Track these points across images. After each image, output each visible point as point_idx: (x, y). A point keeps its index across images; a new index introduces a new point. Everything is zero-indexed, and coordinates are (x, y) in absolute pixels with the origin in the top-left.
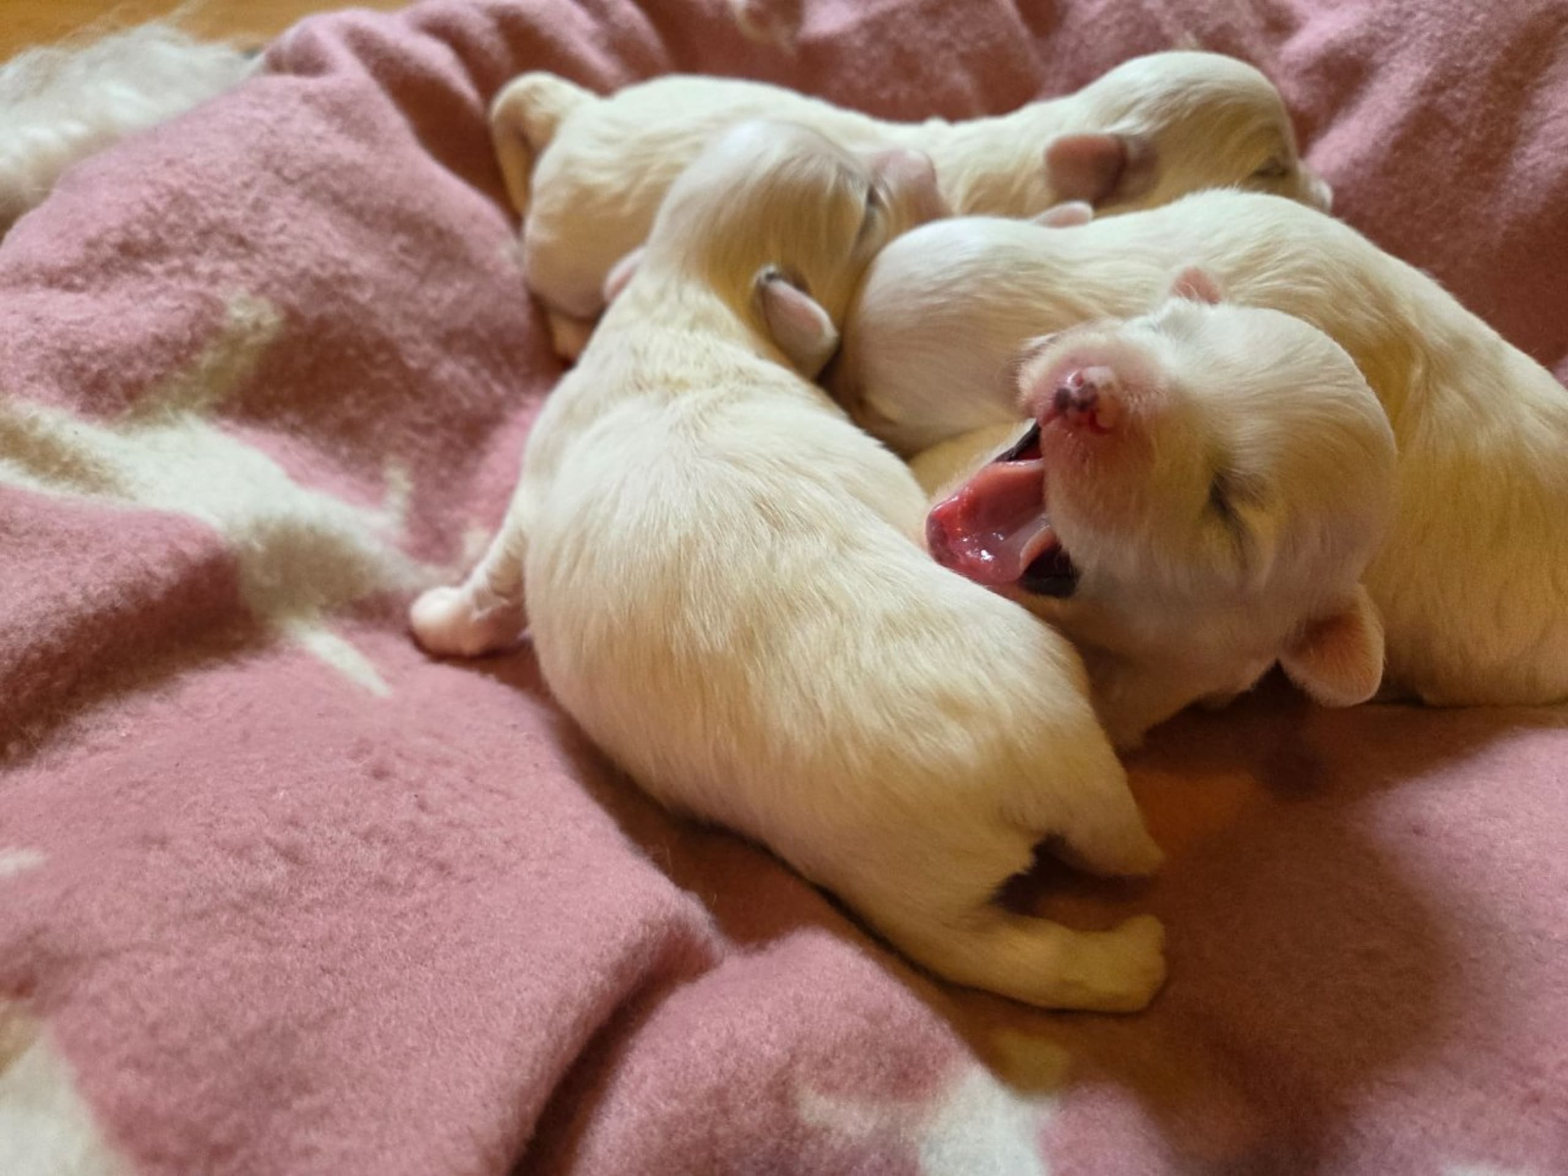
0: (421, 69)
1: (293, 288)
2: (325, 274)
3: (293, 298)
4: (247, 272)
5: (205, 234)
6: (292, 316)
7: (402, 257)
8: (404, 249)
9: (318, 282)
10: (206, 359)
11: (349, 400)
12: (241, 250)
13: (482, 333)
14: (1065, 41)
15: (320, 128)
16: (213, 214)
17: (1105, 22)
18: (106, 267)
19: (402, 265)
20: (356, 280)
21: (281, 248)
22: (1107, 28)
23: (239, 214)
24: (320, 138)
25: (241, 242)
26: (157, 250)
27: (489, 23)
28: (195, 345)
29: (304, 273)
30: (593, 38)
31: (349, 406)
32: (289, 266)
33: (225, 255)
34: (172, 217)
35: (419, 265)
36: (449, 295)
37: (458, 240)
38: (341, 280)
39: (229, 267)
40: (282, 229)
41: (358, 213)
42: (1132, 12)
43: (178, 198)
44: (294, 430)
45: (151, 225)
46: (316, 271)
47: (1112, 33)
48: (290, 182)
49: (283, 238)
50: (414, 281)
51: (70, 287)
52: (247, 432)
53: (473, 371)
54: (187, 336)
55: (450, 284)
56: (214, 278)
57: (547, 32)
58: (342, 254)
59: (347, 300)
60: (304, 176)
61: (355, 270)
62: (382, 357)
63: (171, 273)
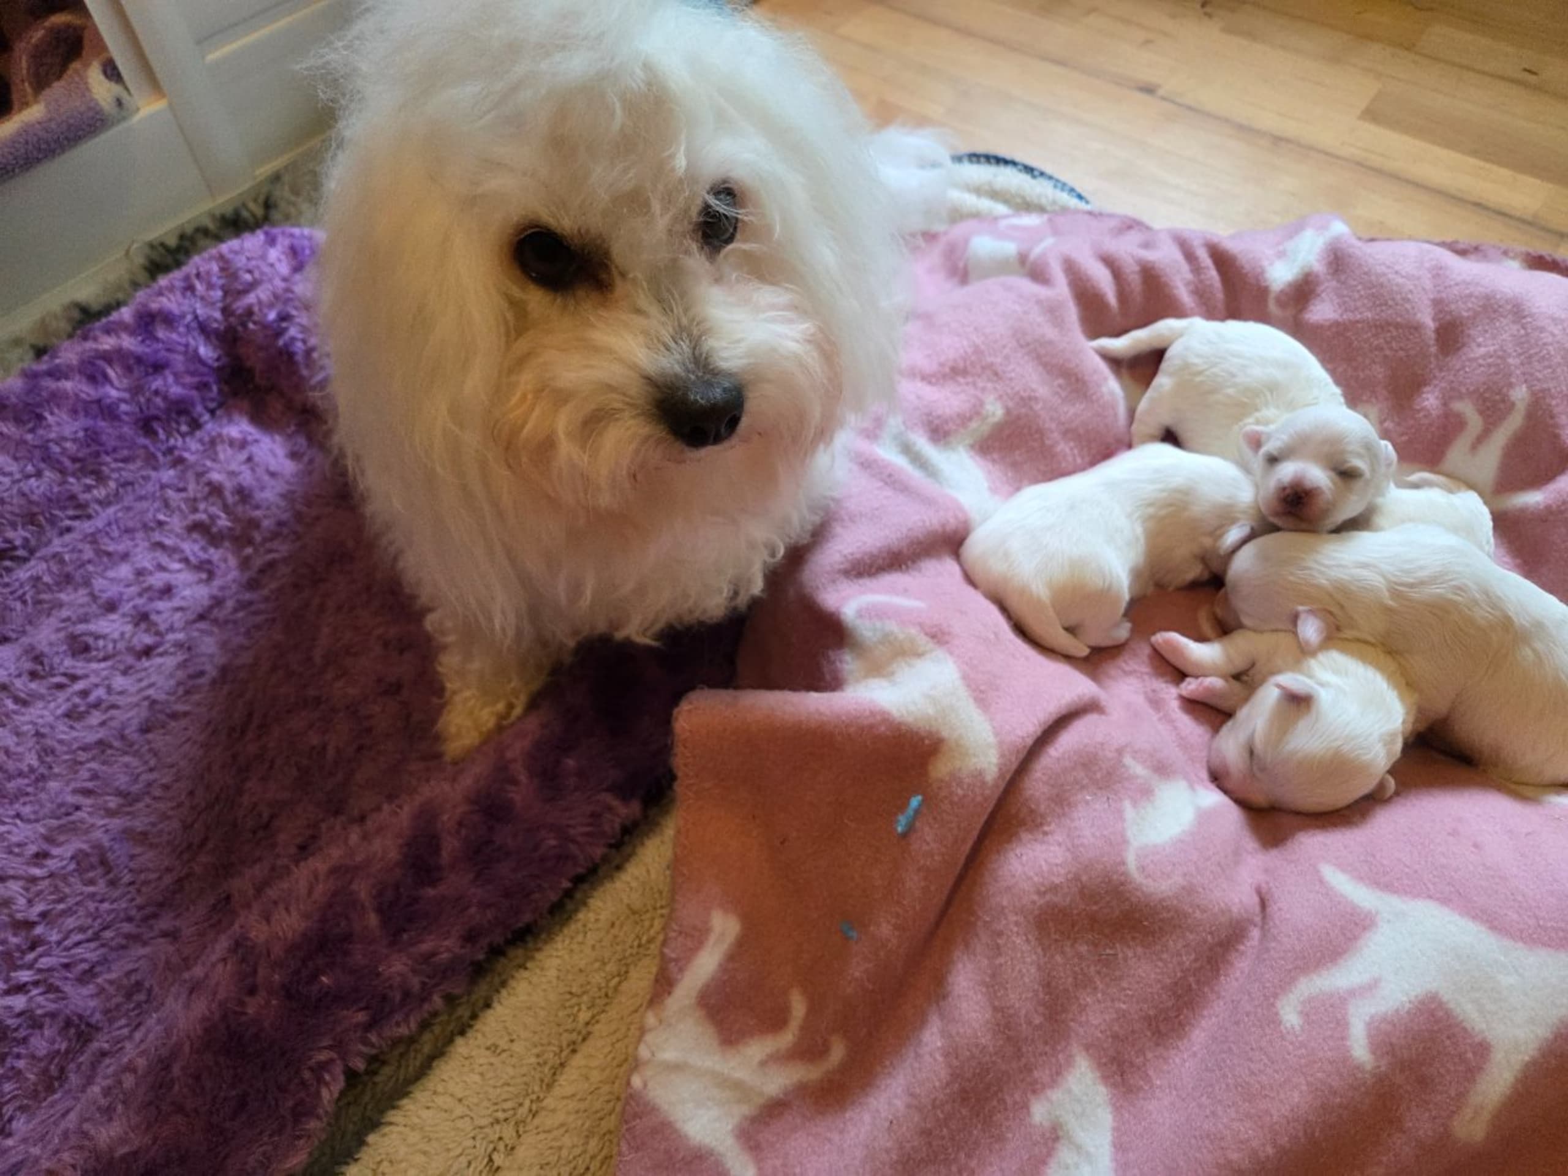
0: (1093, 287)
1: (1012, 399)
2: (1025, 395)
3: (1011, 404)
4: (995, 389)
5: (983, 368)
6: (1008, 412)
7: (1059, 390)
8: (1060, 386)
9: (1022, 398)
10: (974, 425)
11: (1017, 452)
12: (995, 378)
13: (1081, 431)
14: (1455, 362)
15: (1040, 319)
16: (989, 359)
17: (1481, 361)
18: (944, 376)
19: (1057, 393)
20: (1036, 399)
21: (1011, 379)
22: (1480, 366)
23: (999, 360)
24: (1039, 325)
25: (996, 374)
26: (964, 372)
27: (1137, 268)
28: (970, 419)
29: (1018, 393)
30: (1187, 284)
31: (1017, 456)
32: (1012, 388)
33: (989, 380)
34: (973, 358)
35: (1064, 394)
36: (1072, 411)
37: (1084, 383)
38: (1030, 398)
39: (989, 385)
40: (1013, 370)
41: (1045, 365)
42: (1499, 361)
43: (977, 351)
44: (994, 461)
45: (965, 361)
46: (1022, 393)
47: (1482, 369)
48: (1021, 346)
49: (1013, 375)
50: (1059, 401)
51: (930, 383)
52: (978, 458)
53: (1071, 449)
54: (968, 415)
55: (1074, 405)
56: (984, 389)
57: (1163, 279)
58: (1034, 386)
59: (1031, 408)
60: (1028, 344)
61: (1037, 395)
62: (1037, 436)
63: (967, 384)
